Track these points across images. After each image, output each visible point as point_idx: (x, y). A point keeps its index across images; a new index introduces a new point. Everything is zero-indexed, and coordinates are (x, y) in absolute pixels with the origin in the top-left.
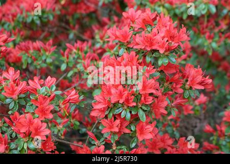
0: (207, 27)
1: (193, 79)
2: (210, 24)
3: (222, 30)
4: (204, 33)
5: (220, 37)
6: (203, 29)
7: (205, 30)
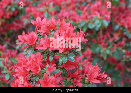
0: (103, 38)
1: (91, 74)
2: (105, 36)
3: (116, 41)
4: (100, 43)
5: (113, 46)
6: (100, 40)
7: (102, 41)
